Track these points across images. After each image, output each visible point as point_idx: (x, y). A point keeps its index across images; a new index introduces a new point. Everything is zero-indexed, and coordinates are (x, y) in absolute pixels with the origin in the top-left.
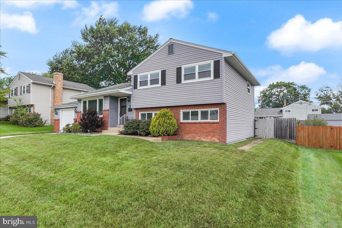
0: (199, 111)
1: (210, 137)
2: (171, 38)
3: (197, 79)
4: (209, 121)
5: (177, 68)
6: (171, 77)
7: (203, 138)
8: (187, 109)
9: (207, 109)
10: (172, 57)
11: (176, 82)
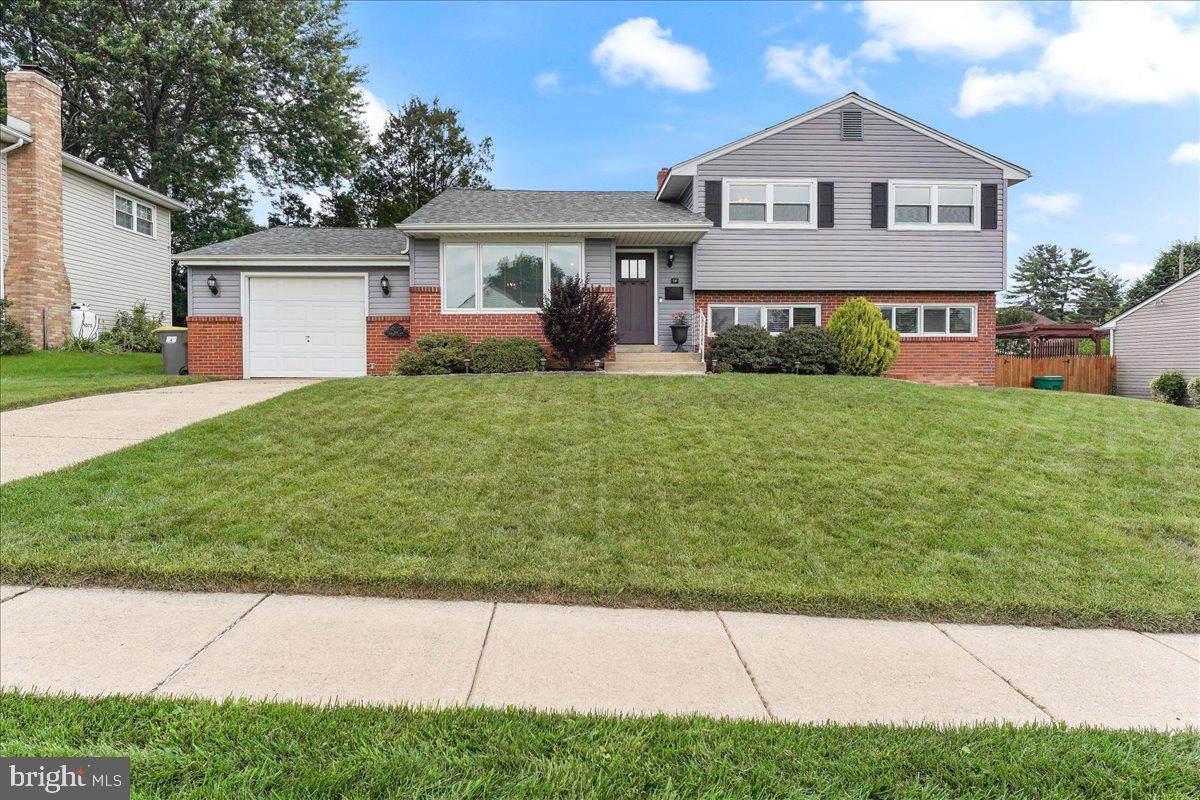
0: (921, 307)
1: (954, 377)
2: (854, 93)
3: (935, 225)
4: (948, 334)
5: (875, 185)
6: (853, 206)
7: (936, 379)
8: (887, 302)
9: (944, 305)
10: (853, 147)
11: (870, 222)
